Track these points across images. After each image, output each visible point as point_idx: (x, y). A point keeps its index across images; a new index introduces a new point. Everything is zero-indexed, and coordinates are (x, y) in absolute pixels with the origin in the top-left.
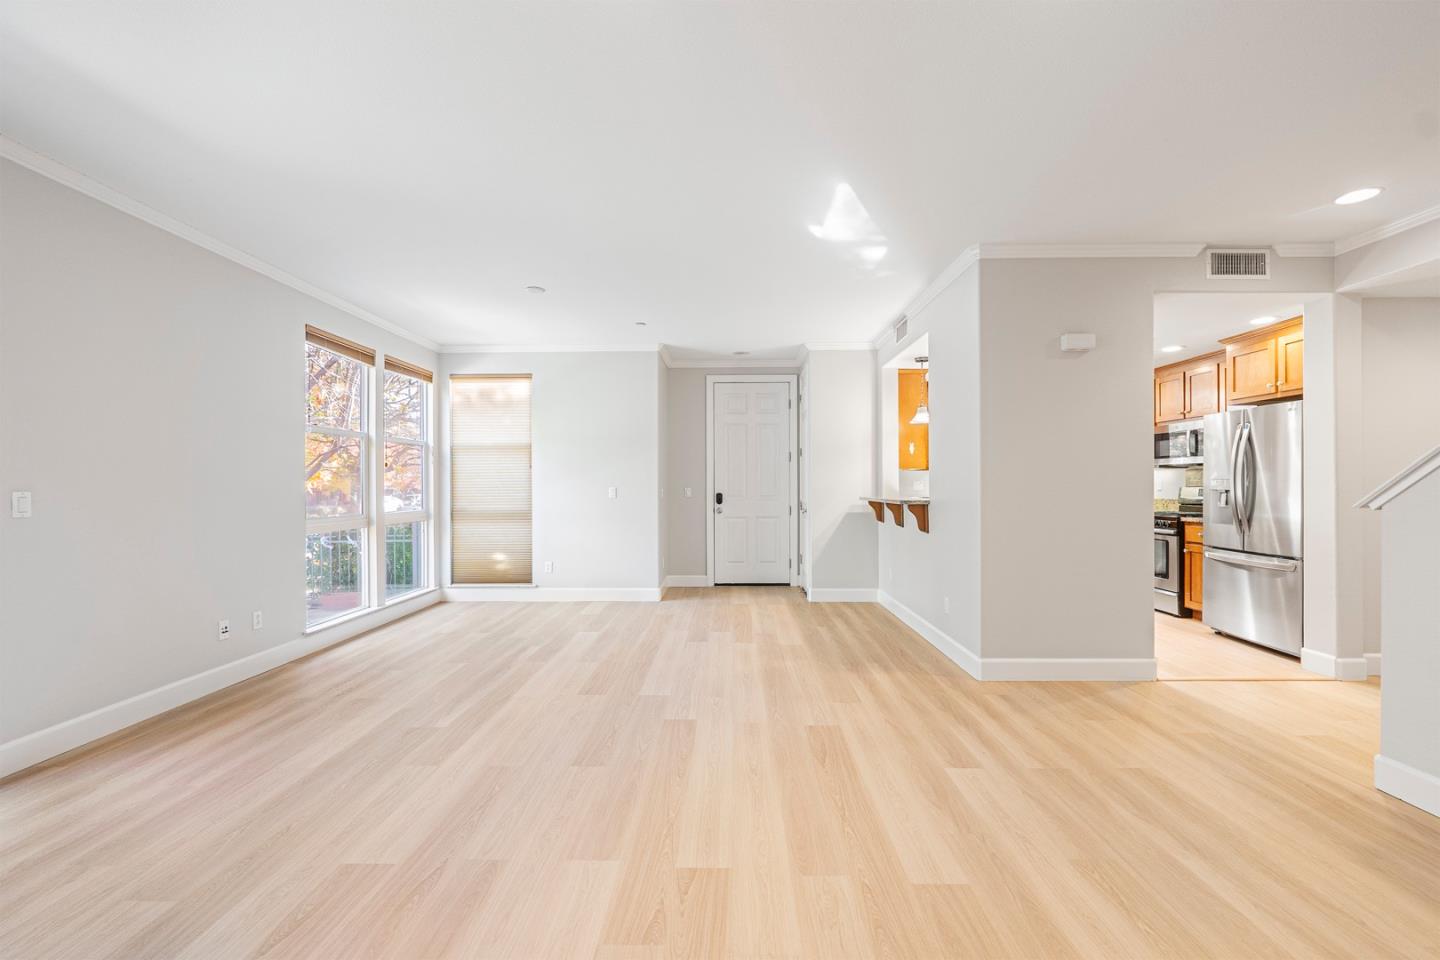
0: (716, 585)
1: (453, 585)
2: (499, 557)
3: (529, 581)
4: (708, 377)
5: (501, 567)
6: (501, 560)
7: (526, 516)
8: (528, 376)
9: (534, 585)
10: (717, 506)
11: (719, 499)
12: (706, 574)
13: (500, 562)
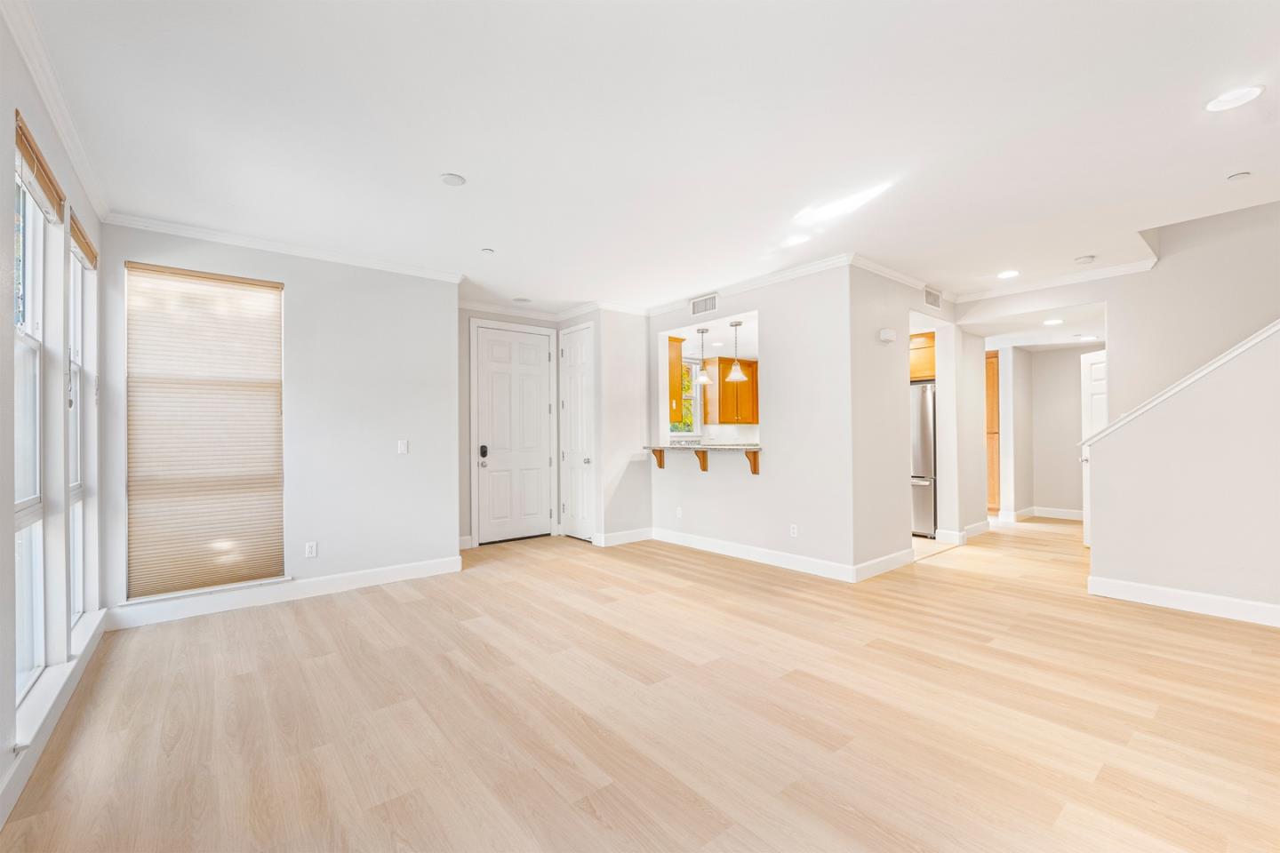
0: (480, 544)
1: (132, 601)
2: (222, 545)
3: (279, 572)
4: (472, 319)
5: (224, 560)
6: (226, 549)
7: (274, 482)
8: (278, 286)
9: (287, 577)
10: (482, 459)
11: (484, 452)
12: (471, 534)
13: (226, 553)
